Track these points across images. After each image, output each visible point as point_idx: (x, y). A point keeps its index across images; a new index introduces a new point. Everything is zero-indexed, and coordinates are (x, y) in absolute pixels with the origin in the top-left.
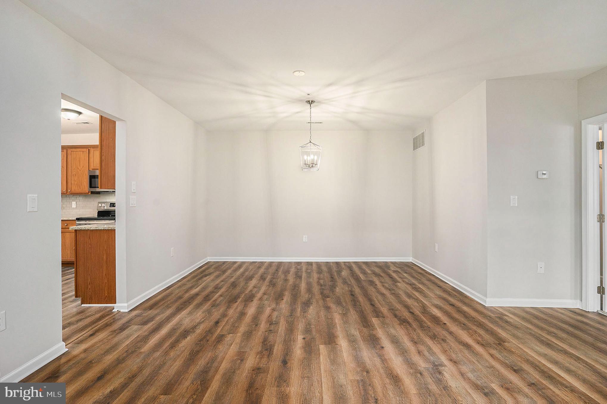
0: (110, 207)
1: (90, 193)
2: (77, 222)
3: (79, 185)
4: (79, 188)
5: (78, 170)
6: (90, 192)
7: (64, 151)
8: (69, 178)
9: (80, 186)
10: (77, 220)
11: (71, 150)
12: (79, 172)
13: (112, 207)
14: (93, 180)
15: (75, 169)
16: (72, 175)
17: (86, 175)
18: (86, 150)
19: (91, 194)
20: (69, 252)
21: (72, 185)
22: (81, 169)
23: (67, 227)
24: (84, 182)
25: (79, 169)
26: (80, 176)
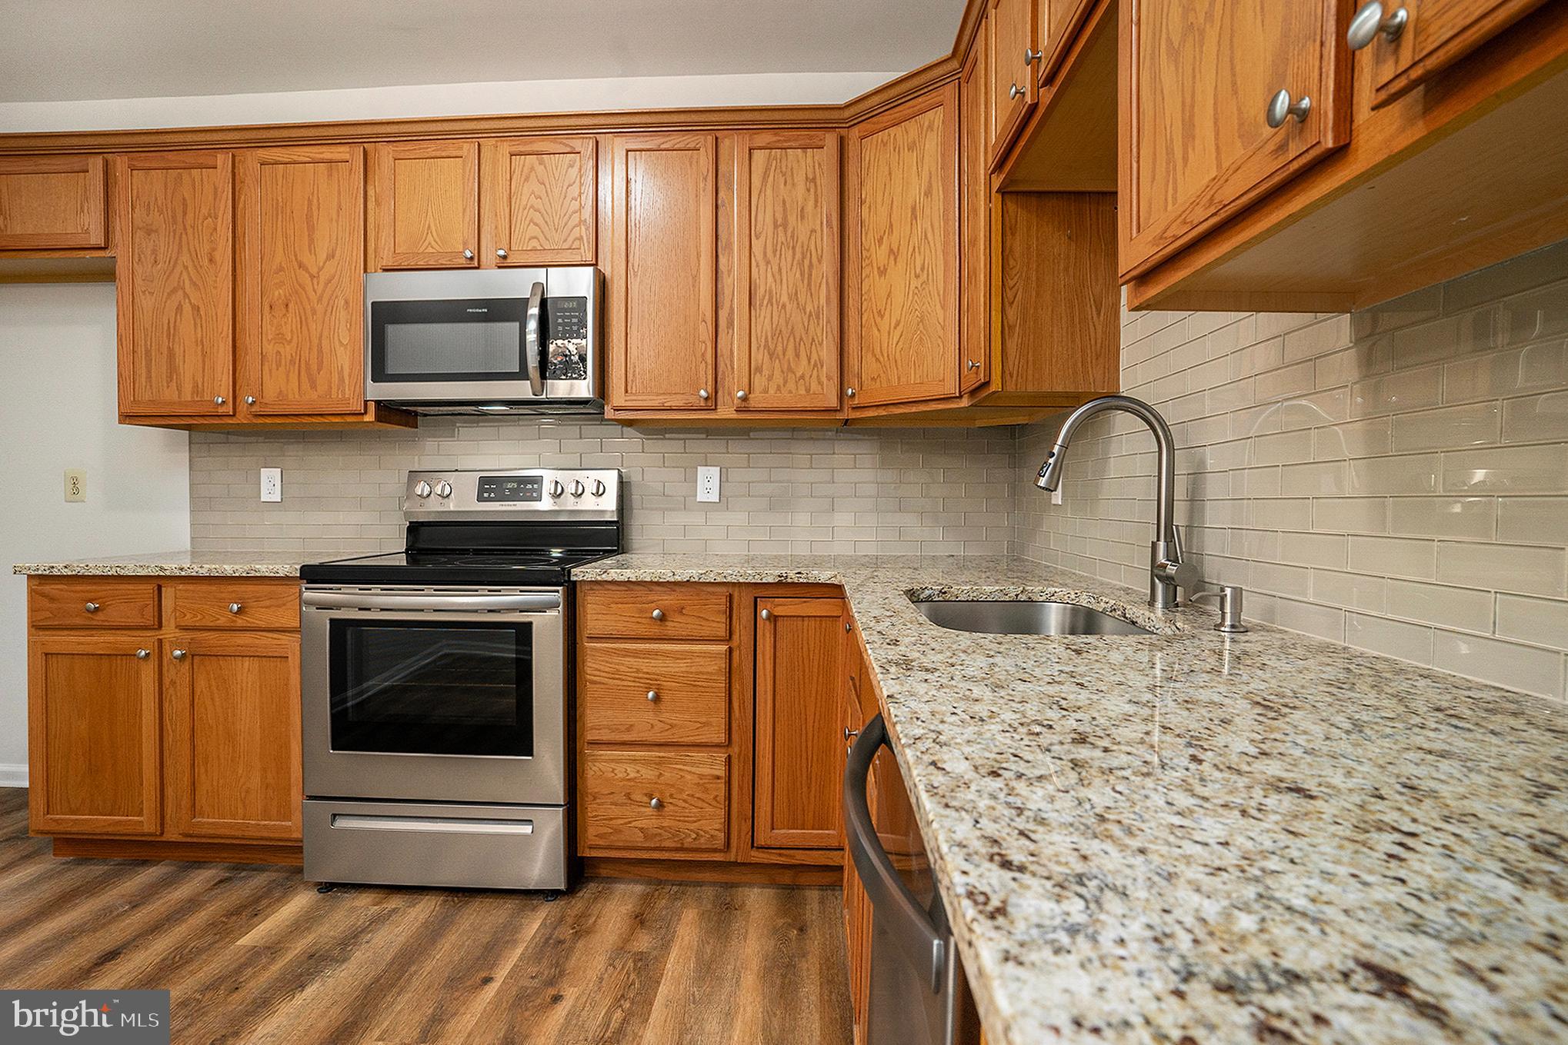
0: (480, 499)
1: (370, 417)
2: (307, 595)
3: (308, 368)
4: (306, 385)
5: (305, 278)
6: (372, 407)
7: (219, 163)
8: (249, 321)
9: (314, 367)
10: (310, 582)
11: (261, 153)
12: (309, 289)
13: (489, 500)
14: (392, 330)
15: (281, 269)
16: (267, 308)
17: (347, 302)
18: (347, 157)
19: (379, 418)
20: (256, 780)
21: (266, 368)
22: (320, 269)
23: (240, 622)
24: (340, 351)
25: (307, 270)
26: (314, 312)
